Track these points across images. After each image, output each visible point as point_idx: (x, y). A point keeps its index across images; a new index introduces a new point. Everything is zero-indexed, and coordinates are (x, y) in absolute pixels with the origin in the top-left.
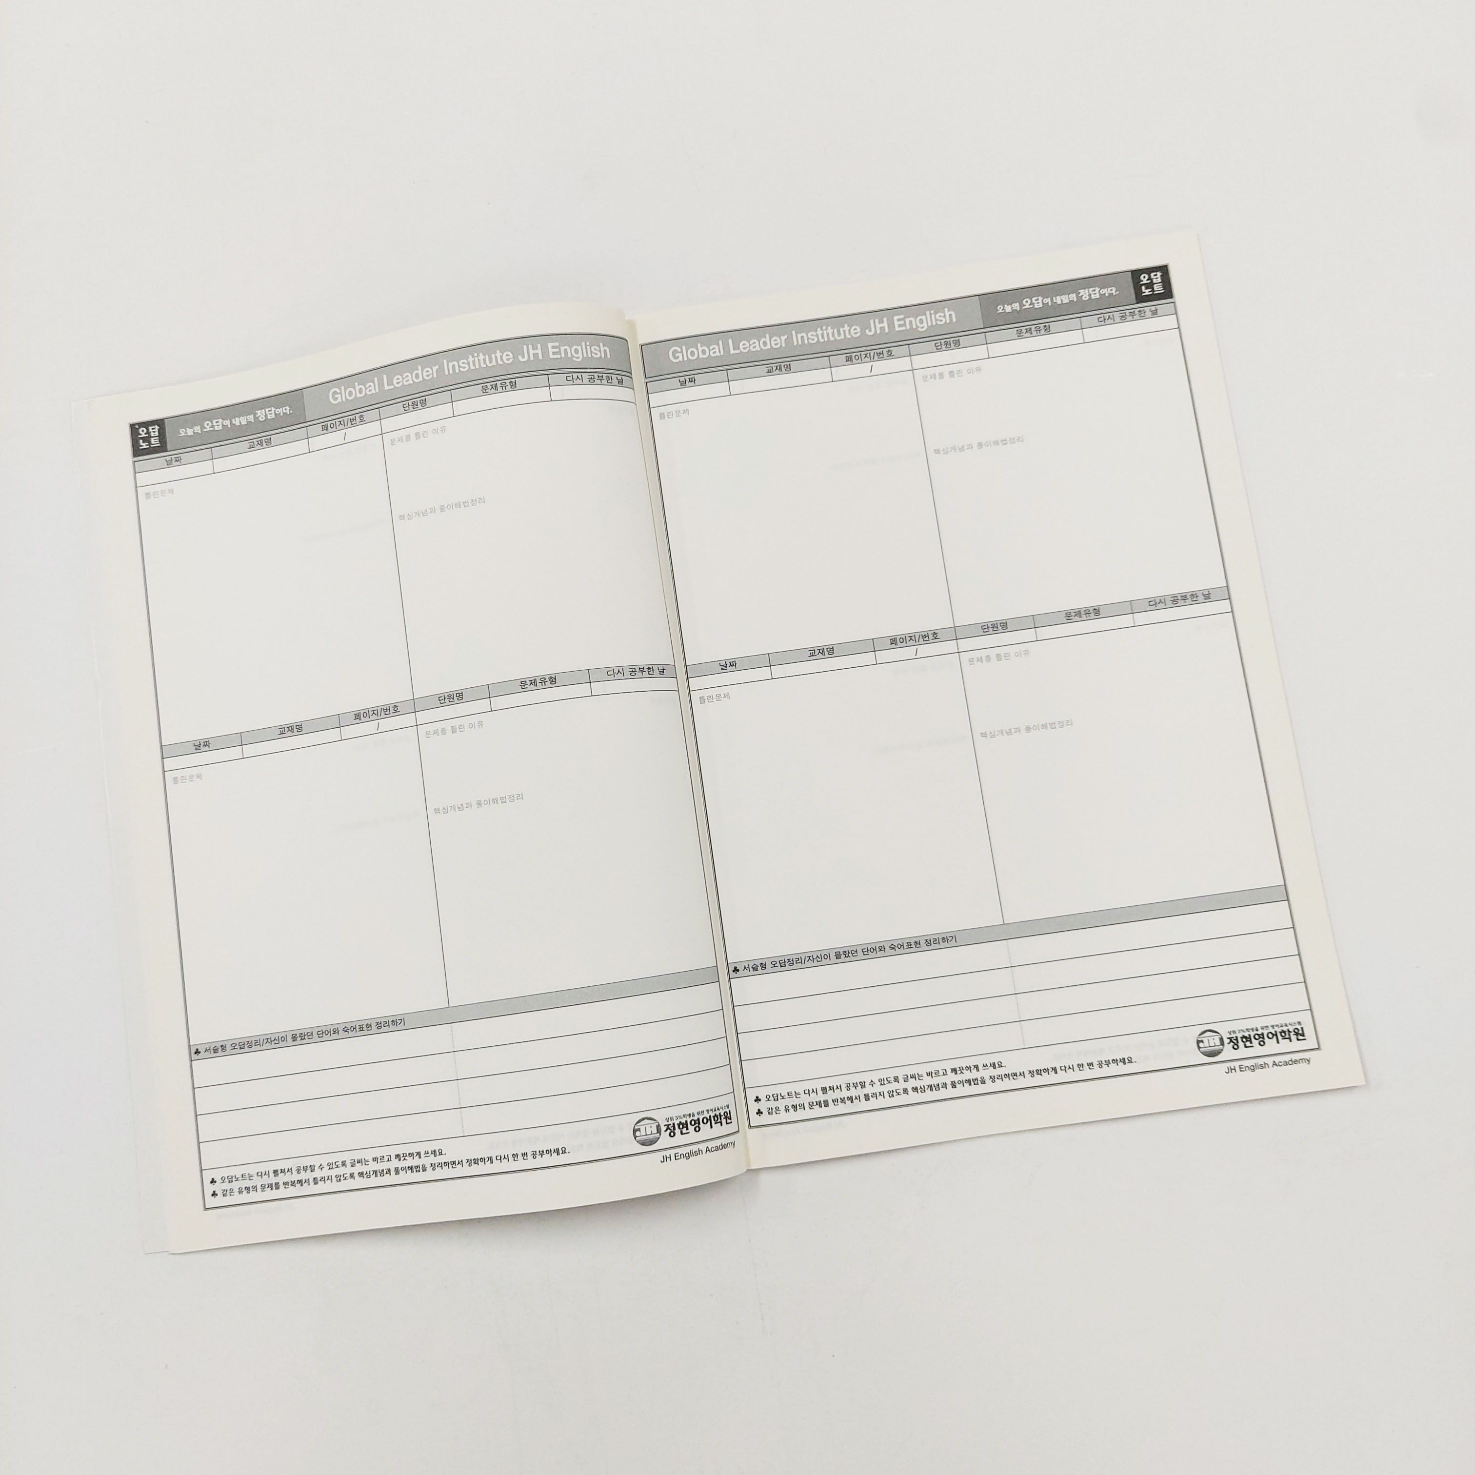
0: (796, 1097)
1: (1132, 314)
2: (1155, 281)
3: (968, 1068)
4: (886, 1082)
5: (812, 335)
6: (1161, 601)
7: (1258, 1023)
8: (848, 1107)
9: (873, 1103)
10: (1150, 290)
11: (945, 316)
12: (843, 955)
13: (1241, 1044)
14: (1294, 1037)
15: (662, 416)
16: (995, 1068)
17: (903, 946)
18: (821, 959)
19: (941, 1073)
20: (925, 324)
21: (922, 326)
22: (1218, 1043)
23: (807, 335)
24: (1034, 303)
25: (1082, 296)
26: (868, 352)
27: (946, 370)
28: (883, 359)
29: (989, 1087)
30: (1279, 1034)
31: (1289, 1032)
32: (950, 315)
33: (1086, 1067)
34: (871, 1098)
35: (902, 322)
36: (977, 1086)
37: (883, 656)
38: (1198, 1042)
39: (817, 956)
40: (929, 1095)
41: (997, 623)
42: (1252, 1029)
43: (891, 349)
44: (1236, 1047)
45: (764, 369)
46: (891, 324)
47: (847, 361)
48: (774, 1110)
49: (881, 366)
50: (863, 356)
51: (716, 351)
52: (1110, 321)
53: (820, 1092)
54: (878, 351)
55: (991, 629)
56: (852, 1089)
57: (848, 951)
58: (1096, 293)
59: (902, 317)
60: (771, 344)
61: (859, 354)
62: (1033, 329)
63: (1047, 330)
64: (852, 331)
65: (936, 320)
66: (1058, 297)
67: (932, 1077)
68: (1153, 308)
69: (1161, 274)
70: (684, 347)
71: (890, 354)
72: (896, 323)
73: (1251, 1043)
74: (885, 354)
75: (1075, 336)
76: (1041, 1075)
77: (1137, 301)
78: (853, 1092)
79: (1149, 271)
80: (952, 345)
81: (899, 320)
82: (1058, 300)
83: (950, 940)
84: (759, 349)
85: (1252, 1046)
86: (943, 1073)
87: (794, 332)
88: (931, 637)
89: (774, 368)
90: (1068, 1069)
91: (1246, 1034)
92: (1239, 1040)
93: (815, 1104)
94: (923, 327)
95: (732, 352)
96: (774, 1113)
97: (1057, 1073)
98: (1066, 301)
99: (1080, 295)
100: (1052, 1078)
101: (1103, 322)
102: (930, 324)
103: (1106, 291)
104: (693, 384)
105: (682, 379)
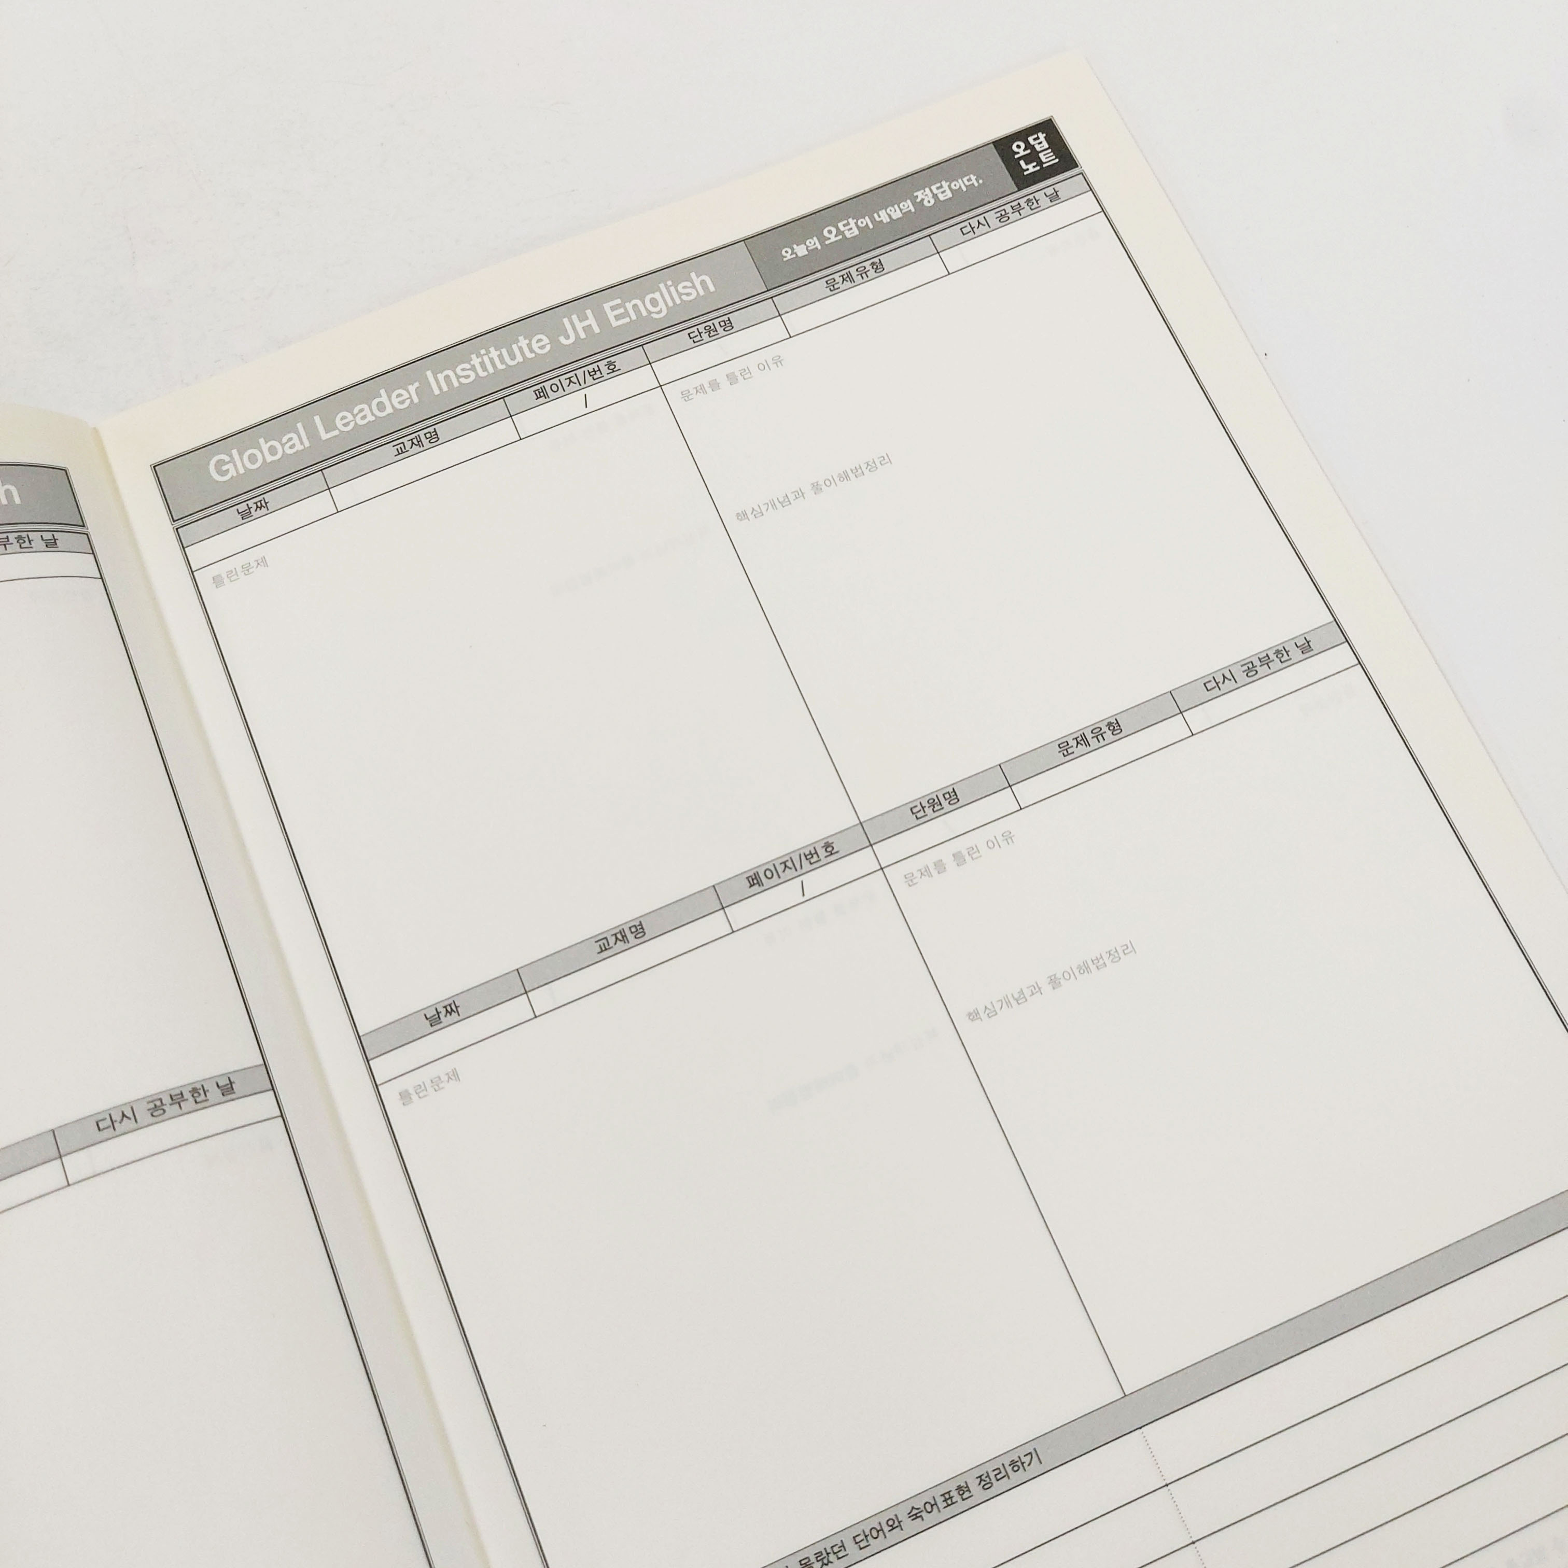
1: (1018, 209)
2: (1038, 148)
5: (463, 370)
6: (1225, 679)
10: (1035, 164)
11: (694, 287)
12: (818, 1561)
17: (936, 1504)
20: (661, 305)
21: (658, 309)
23: (455, 372)
24: (843, 231)
25: (923, 200)
26: (572, 374)
27: (719, 374)
28: (601, 379)
35: (622, 310)
43: (612, 359)
46: (601, 318)
47: (537, 398)
50: (565, 383)
52: (983, 230)
54: (590, 368)
55: (929, 811)
58: (944, 191)
59: (618, 301)
60: (391, 404)
61: (556, 381)
62: (853, 274)
63: (879, 268)
64: (535, 346)
65: (680, 295)
66: (882, 212)
68: (1050, 191)
69: (1044, 135)
70: (234, 452)
71: (612, 368)
72: (611, 315)
74: (605, 370)
77: (1018, 186)
79: (1023, 134)
80: (720, 330)
81: (613, 308)
82: (883, 216)
83: (1027, 1463)
84: (371, 418)
87: (429, 374)
88: (822, 853)
89: (408, 445)
95: (324, 436)
98: (897, 215)
99: (919, 200)
101: (970, 233)
102: (671, 303)
103: (961, 184)
104: (264, 510)
105: (243, 507)
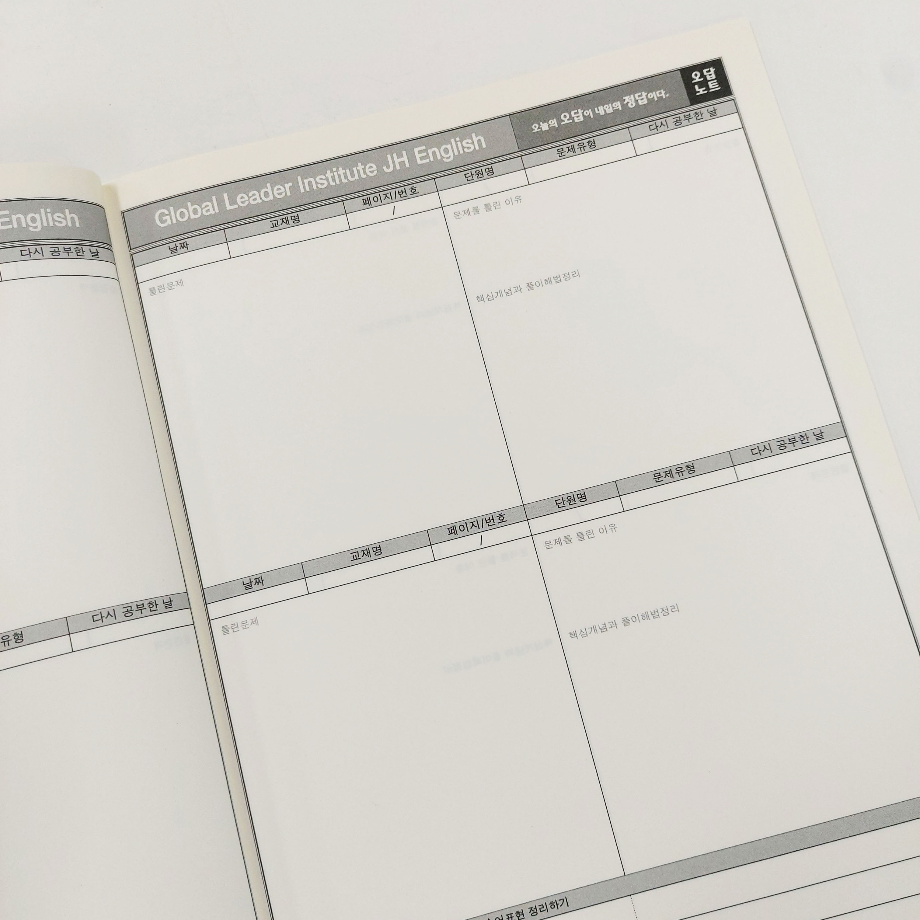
1: (688, 118)
2: (708, 78)
5: (321, 179)
6: (765, 448)
10: (704, 89)
11: (473, 143)
15: (153, 291)
17: (502, 919)
21: (448, 156)
25: (628, 103)
26: (388, 192)
28: (406, 198)
32: (479, 141)
35: (425, 154)
37: (441, 550)
41: (573, 496)
43: (414, 185)
45: (268, 224)
46: (411, 157)
47: (364, 204)
49: (405, 206)
50: (383, 197)
51: (210, 208)
52: (663, 129)
54: (401, 190)
55: (567, 504)
58: (643, 98)
59: (424, 148)
60: (273, 194)
61: (377, 195)
63: (592, 145)
64: (367, 170)
65: (463, 148)
66: (601, 108)
68: (711, 109)
69: (714, 69)
70: (172, 209)
71: (414, 191)
72: (418, 156)
75: (626, 149)
80: (485, 174)
82: (601, 110)
83: (560, 904)
84: (260, 201)
87: (299, 178)
88: (497, 520)
89: (280, 222)
98: (610, 110)
99: (625, 103)
101: (655, 129)
103: (655, 95)
104: (185, 250)
105: (172, 245)
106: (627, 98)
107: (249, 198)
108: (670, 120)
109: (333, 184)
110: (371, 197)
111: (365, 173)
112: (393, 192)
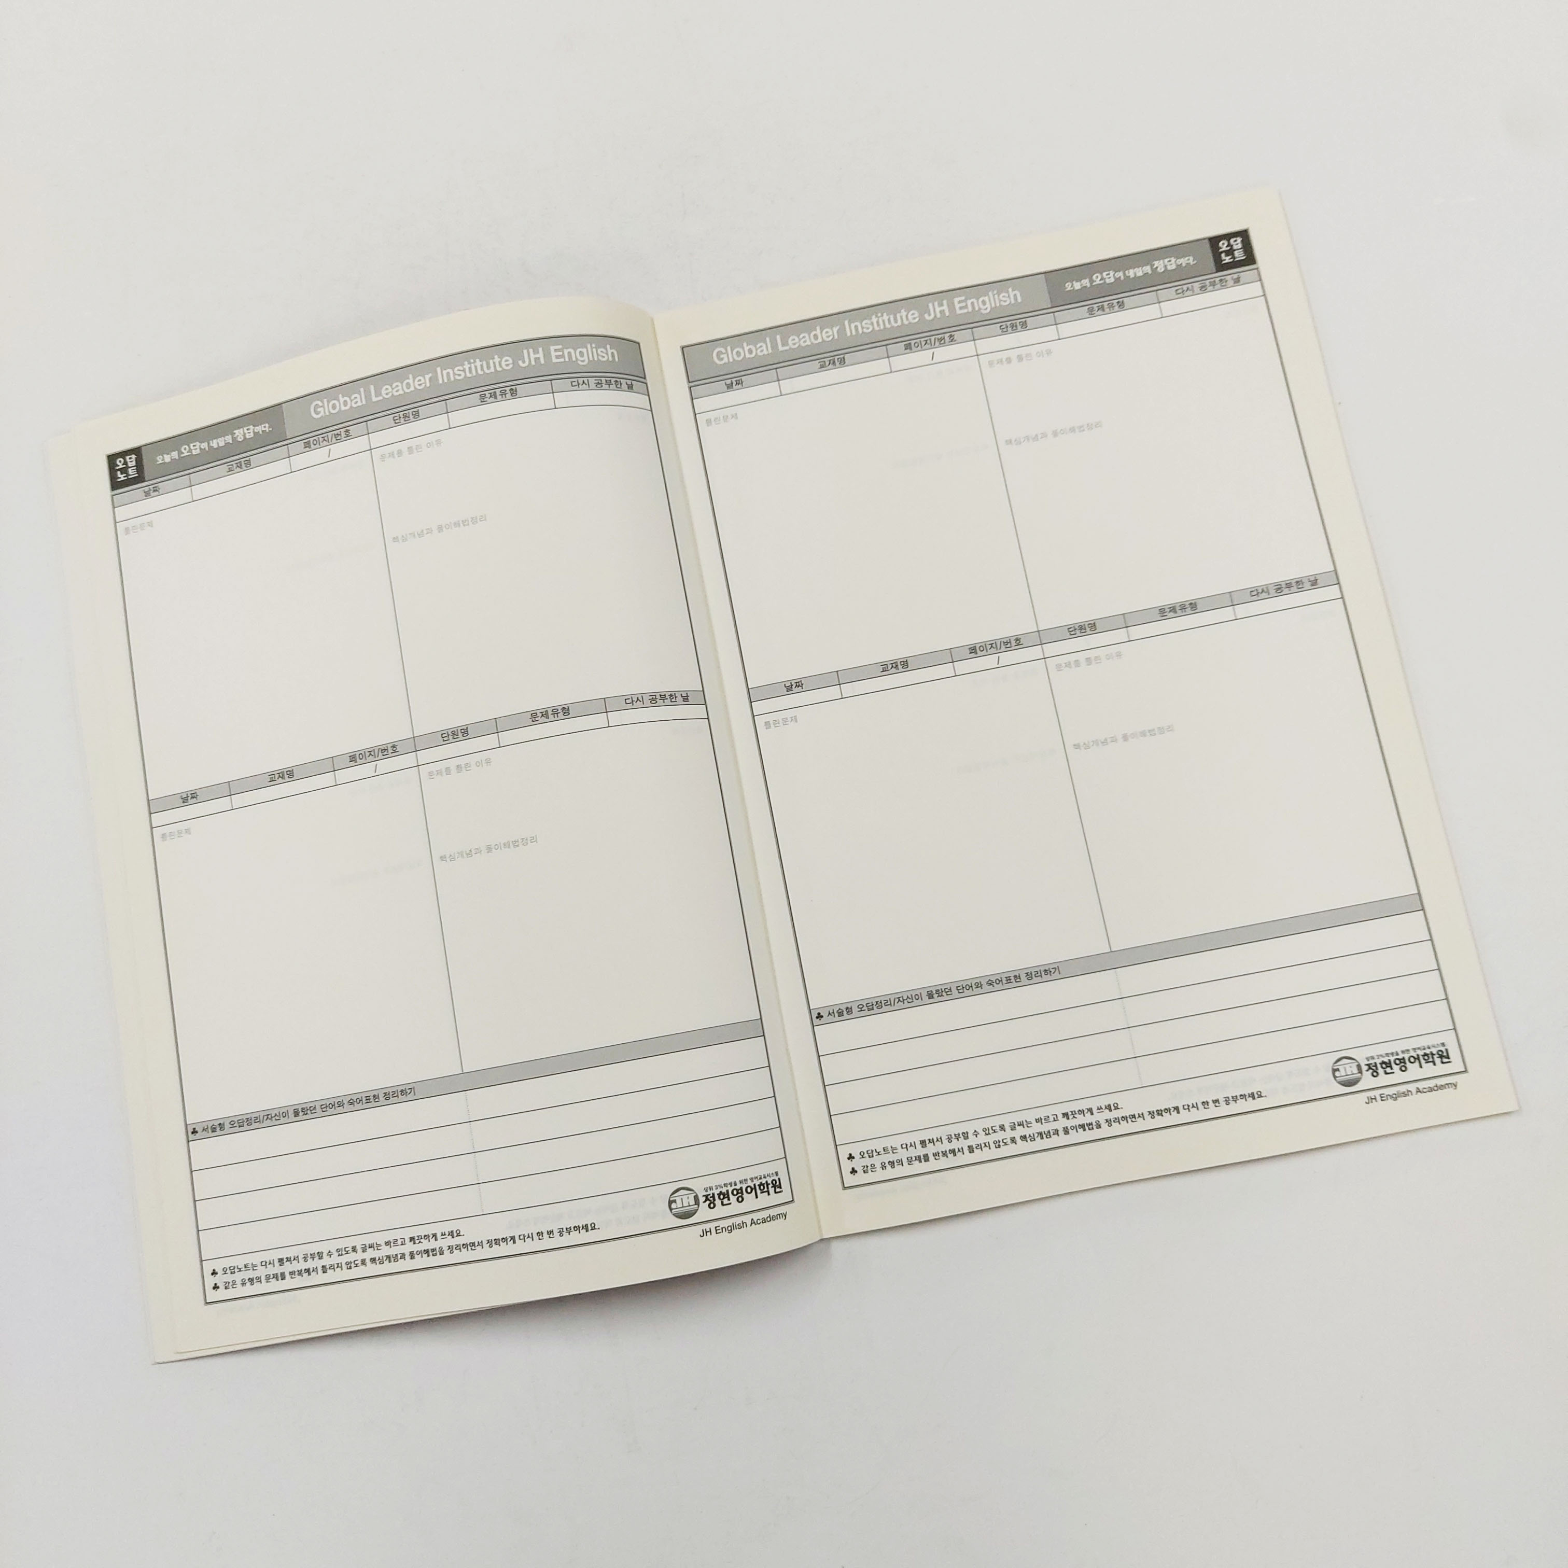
0: (893, 1153)
1: (1213, 284)
2: (1235, 247)
3: (1081, 1112)
4: (991, 1131)
5: (867, 323)
6: (1263, 591)
7: (1398, 1047)
8: (951, 1161)
9: (978, 1156)
10: (1230, 257)
11: (1009, 297)
12: (936, 994)
13: (1381, 1071)
14: (1438, 1060)
15: (709, 422)
16: (1110, 1110)
17: (1002, 981)
18: (912, 1000)
19: (1051, 1119)
20: (988, 305)
21: (985, 307)
22: (1356, 1071)
23: (861, 324)
24: (1105, 279)
25: (1157, 268)
26: (928, 338)
27: (1013, 354)
28: (945, 345)
29: (1106, 1131)
30: (1421, 1058)
31: (1433, 1054)
32: (1015, 295)
33: (1211, 1104)
34: (975, 1150)
35: (964, 304)
36: (1093, 1130)
37: (961, 667)
38: (1334, 1071)
39: (908, 997)
40: (1039, 1144)
41: (1084, 625)
42: (1392, 1054)
43: (953, 333)
44: (1375, 1074)
45: (816, 364)
46: (951, 306)
47: (905, 349)
48: (869, 1167)
49: (942, 352)
51: (763, 349)
52: (1189, 293)
53: (919, 1146)
54: (940, 336)
55: (1078, 632)
56: (954, 1141)
57: (941, 989)
58: (1171, 264)
59: (963, 298)
60: (822, 337)
61: (918, 341)
62: (1106, 306)
63: (1121, 305)
64: (910, 317)
65: (1000, 301)
66: (1131, 271)
67: (1042, 1124)
68: (1235, 276)
69: (1241, 239)
70: (729, 348)
71: (952, 339)
72: (957, 305)
73: (1392, 1069)
74: (947, 339)
75: (1152, 311)
76: (1162, 1115)
77: (1216, 269)
78: (955, 1145)
79: (1228, 237)
80: (1019, 327)
81: (960, 302)
82: (1131, 273)
83: (1053, 972)
84: (809, 343)
85: (1393, 1073)
86: (1054, 1118)
87: (846, 322)
88: (1013, 643)
89: (827, 363)
90: (1192, 1107)
91: (1386, 1060)
92: (1379, 1066)
93: (914, 1159)
94: (986, 309)
95: (781, 348)
96: (870, 1171)
97: (1179, 1113)
98: (1140, 274)
99: (1155, 267)
100: (1172, 1119)
101: (1181, 294)
102: (993, 305)
103: (1183, 261)
104: (740, 386)
105: (729, 382)
106: (1156, 263)
107: (800, 340)
108: (1197, 286)
109: (877, 328)
110: (913, 342)
111: (907, 319)
112: (933, 338)
